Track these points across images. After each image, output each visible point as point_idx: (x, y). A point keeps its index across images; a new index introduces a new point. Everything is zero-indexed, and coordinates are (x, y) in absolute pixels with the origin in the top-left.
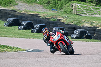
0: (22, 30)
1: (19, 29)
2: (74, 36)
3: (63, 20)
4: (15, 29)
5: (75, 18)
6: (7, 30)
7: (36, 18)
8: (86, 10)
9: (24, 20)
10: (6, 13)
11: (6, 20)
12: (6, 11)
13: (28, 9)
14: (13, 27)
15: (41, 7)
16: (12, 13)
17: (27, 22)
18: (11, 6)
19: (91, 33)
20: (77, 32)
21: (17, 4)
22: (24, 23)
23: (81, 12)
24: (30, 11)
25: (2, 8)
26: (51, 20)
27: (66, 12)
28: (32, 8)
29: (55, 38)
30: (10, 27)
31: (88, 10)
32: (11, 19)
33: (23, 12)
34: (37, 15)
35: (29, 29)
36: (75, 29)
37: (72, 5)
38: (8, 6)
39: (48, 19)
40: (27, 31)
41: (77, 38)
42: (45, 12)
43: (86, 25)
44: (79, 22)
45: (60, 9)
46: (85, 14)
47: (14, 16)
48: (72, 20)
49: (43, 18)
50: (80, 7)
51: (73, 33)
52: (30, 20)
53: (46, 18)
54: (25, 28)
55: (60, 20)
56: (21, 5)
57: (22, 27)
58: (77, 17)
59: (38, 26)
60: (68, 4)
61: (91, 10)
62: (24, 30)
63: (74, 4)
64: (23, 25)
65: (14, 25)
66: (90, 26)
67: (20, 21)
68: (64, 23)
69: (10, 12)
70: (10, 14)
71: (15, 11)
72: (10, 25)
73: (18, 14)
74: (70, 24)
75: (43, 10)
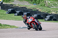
0: (16, 16)
1: (15, 15)
2: (47, 19)
3: (40, 10)
4: (13, 15)
5: (47, 9)
6: (8, 16)
7: (25, 9)
8: (53, 4)
9: (18, 10)
10: (7, 6)
11: (7, 10)
12: (7, 5)
13: (20, 4)
14: (11, 14)
15: (27, 3)
16: (11, 6)
17: (19, 11)
18: (10, 2)
19: (56, 18)
20: (48, 17)
21: (14, 1)
22: (18, 12)
23: (50, 6)
24: (21, 5)
25: (5, 3)
26: (33, 10)
27: (42, 5)
28: (22, 3)
29: (30, 20)
30: (9, 14)
31: (54, 4)
32: (10, 10)
33: (17, 6)
34: (25, 8)
35: (21, 15)
36: (47, 15)
37: (45, 2)
38: (8, 2)
39: (32, 9)
40: (20, 16)
41: (48, 20)
42: (30, 6)
43: (53, 13)
44: (49, 11)
45: (38, 4)
46: (53, 6)
47: (12, 8)
48: (45, 10)
49: (29, 9)
50: (50, 3)
51: (46, 18)
52: (21, 10)
53: (30, 9)
54: (18, 15)
55: (38, 10)
56: (16, 2)
57: (17, 14)
58: (48, 8)
59: (26, 13)
60: (43, 1)
61: (56, 5)
62: (18, 16)
63: (46, 1)
64: (17, 13)
65: (12, 13)
66: (55, 13)
67: (15, 11)
68: (40, 12)
69: (9, 6)
70: (9, 7)
71: (12, 5)
72: (10, 13)
73: (14, 7)
74: (44, 13)
75: (29, 4)
